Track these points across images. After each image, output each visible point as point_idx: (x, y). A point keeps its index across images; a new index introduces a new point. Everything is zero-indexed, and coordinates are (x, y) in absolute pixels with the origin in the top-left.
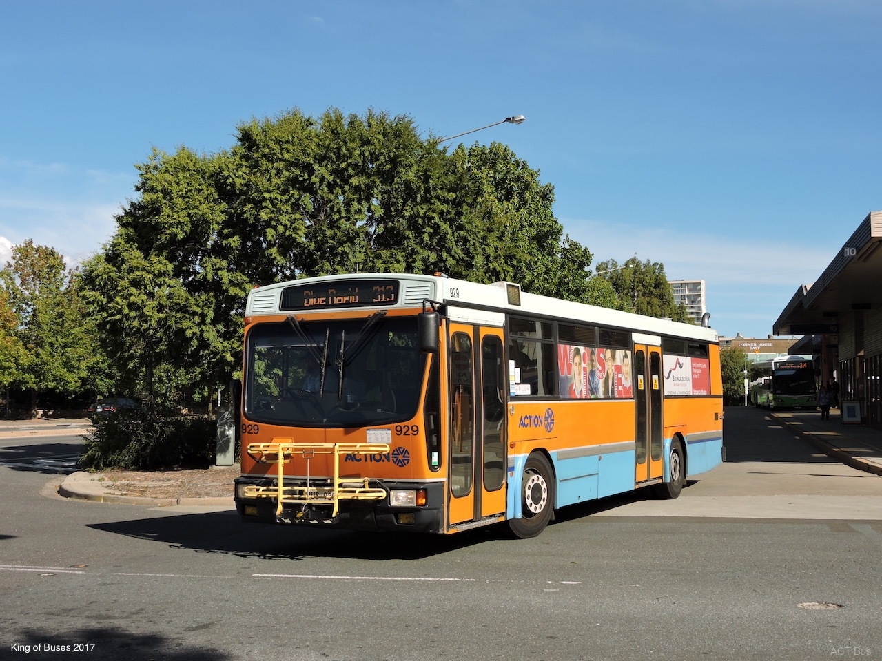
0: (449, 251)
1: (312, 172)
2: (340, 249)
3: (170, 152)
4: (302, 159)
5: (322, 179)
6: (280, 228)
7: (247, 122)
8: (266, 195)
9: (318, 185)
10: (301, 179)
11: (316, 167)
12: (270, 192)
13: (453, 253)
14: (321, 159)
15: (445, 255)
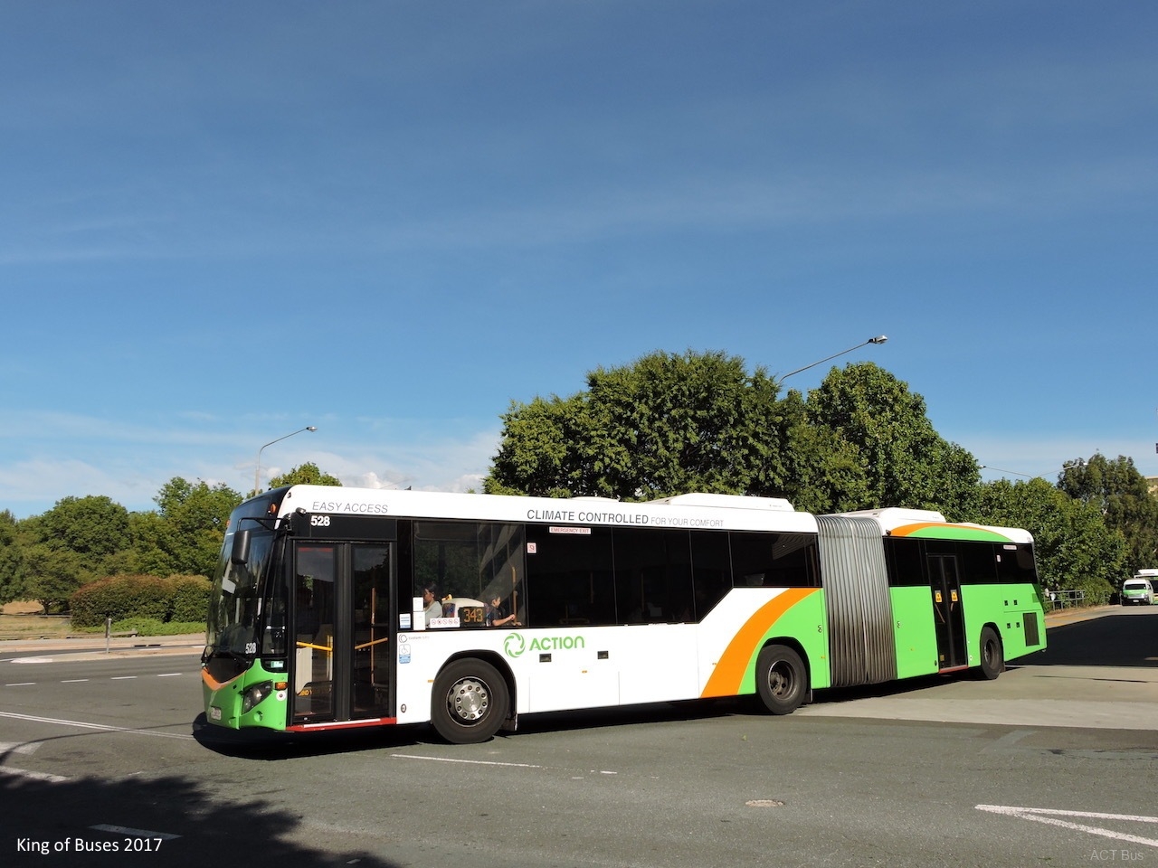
0: (774, 469)
1: (633, 410)
2: (656, 475)
3: (526, 402)
4: (624, 399)
5: (642, 415)
6: (607, 460)
7: (594, 371)
8: (593, 433)
9: (638, 420)
10: (625, 416)
11: (636, 404)
12: (597, 430)
13: (778, 470)
14: (641, 397)
15: (772, 474)
